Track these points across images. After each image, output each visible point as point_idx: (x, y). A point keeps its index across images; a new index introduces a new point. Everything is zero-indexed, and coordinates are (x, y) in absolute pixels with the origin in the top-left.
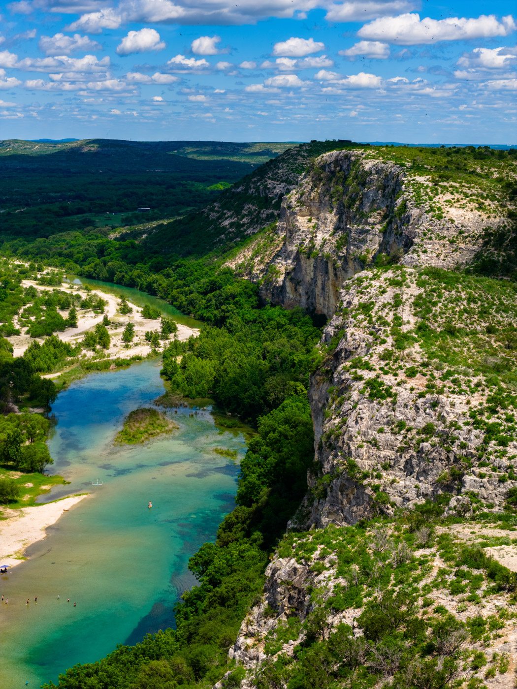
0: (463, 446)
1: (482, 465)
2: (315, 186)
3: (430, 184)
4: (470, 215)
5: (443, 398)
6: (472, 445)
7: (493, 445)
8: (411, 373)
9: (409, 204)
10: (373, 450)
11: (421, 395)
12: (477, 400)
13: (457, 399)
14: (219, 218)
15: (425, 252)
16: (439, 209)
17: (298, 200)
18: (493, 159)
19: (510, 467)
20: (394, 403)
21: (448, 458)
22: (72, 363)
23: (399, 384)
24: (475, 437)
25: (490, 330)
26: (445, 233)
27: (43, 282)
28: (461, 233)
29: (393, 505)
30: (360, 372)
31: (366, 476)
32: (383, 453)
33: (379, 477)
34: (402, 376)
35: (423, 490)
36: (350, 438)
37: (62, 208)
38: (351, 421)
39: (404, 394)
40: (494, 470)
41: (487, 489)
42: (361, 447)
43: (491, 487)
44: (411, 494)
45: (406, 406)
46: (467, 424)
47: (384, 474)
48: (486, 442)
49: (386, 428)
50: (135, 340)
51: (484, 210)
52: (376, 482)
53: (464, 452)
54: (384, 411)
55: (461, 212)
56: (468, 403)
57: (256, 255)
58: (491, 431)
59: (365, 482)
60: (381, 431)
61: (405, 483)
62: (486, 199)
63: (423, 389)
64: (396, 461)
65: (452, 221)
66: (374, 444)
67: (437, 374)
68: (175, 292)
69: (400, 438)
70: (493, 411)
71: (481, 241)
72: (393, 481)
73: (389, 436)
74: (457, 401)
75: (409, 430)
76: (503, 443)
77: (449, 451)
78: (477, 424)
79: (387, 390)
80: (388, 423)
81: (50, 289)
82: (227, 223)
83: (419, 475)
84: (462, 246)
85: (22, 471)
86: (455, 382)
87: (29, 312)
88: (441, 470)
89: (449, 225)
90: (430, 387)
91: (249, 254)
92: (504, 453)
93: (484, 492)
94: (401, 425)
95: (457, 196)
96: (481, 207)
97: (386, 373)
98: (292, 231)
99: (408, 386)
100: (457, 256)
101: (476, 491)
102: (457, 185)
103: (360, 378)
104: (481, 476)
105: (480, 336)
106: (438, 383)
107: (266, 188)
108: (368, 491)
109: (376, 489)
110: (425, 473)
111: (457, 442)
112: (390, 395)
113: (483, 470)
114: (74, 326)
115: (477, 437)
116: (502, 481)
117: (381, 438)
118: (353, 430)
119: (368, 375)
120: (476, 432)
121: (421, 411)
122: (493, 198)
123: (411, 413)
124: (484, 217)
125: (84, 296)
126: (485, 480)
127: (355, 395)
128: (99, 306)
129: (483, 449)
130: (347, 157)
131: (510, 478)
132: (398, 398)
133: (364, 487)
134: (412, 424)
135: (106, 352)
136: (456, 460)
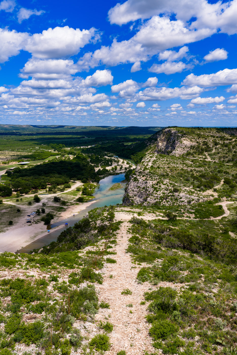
0: (149, 192)
1: (152, 196)
2: (163, 136)
3: (181, 136)
4: (188, 142)
5: (148, 181)
6: (151, 191)
7: (155, 192)
8: (143, 176)
9: (176, 140)
10: (133, 192)
11: (144, 181)
12: (155, 182)
13: (151, 182)
14: (147, 143)
15: (177, 150)
16: (182, 141)
17: (160, 139)
18: (202, 130)
19: (157, 197)
20: (138, 182)
21: (146, 194)
22: (107, 173)
23: (140, 178)
24: (151, 190)
25: (168, 167)
26: (182, 146)
27: (109, 156)
28: (186, 146)
29: (135, 204)
30: (133, 176)
31: (130, 197)
32: (135, 193)
33: (133, 198)
34: (141, 176)
35: (141, 201)
36: (129, 190)
37: (119, 141)
38: (129, 186)
39: (140, 180)
40: (154, 197)
41: (152, 201)
42: (130, 191)
43: (153, 201)
44: (139, 201)
45: (140, 183)
46: (151, 187)
47: (134, 197)
48: (154, 191)
49: (136, 188)
50: (123, 169)
51: (192, 141)
52: (132, 199)
53: (149, 193)
54: (136, 184)
55: (186, 142)
56: (153, 183)
57: (151, 151)
58: (155, 189)
59: (130, 199)
60: (135, 188)
61: (138, 199)
62: (192, 139)
63: (144, 179)
64: (137, 195)
65: (184, 144)
66: (133, 191)
67: (149, 176)
68: (134, 159)
69: (138, 190)
70: (157, 184)
71: (190, 148)
72: (136, 199)
73: (136, 189)
74: (150, 182)
75: (140, 188)
76: (157, 191)
77: (146, 193)
78: (153, 187)
79: (137, 180)
80: (136, 186)
81: (109, 158)
82: (148, 144)
83: (140, 197)
84: (186, 149)
85: (86, 195)
86: (152, 178)
87: (103, 163)
88: (144, 196)
89: (183, 145)
90: (146, 179)
91: (150, 151)
92: (156, 194)
93: (151, 202)
94: (139, 187)
95: (186, 138)
96: (191, 141)
97: (138, 176)
98: (158, 146)
99: (142, 179)
100: (184, 151)
101: (149, 201)
102: (187, 136)
103: (133, 177)
104: (151, 198)
105: (166, 169)
106: (148, 178)
107: (157, 137)
108: (131, 201)
109: (132, 200)
110: (141, 197)
111: (148, 191)
112: (138, 180)
113: (152, 197)
114: (111, 166)
115: (152, 190)
116: (155, 199)
117: (135, 189)
118: (129, 188)
119: (135, 176)
120: (152, 189)
121: (143, 184)
122: (194, 139)
123: (141, 184)
124: (191, 143)
125: (116, 159)
126: (152, 199)
127: (131, 181)
128: (118, 162)
129: (153, 192)
130: (170, 130)
131: (157, 199)
132: (139, 181)
133: (130, 200)
134: (141, 187)
135: (115, 171)
136: (148, 195)
